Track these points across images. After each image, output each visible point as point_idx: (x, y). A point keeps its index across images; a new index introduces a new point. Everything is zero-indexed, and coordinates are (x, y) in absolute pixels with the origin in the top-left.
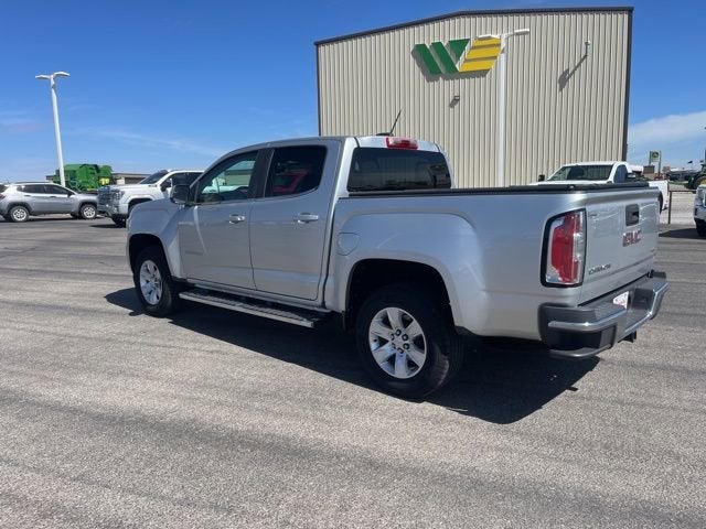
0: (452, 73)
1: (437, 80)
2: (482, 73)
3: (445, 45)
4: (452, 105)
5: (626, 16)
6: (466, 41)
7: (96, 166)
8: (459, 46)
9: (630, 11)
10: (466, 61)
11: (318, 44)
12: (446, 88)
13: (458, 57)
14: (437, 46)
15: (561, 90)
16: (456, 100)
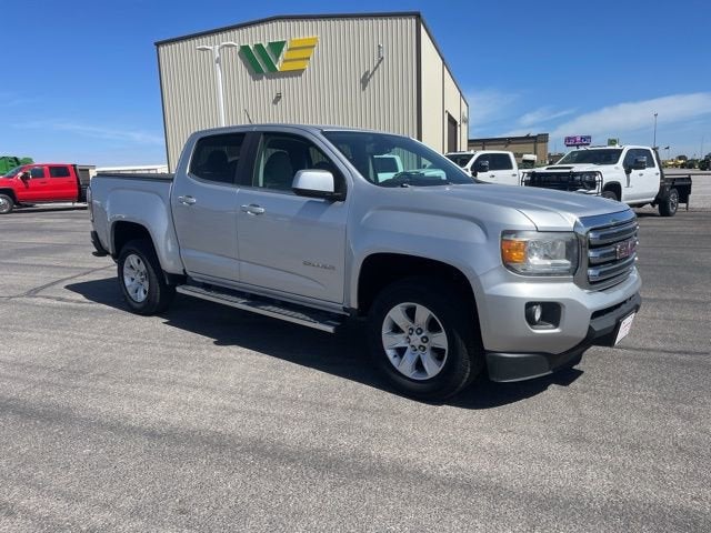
0: (273, 73)
1: (262, 78)
2: (298, 73)
3: (265, 46)
4: (275, 102)
5: (414, 21)
6: (283, 43)
7: (16, 159)
8: (277, 47)
9: (418, 16)
10: (285, 61)
11: (158, 45)
12: (269, 86)
13: (277, 57)
14: (259, 47)
15: (364, 89)
16: (278, 98)
